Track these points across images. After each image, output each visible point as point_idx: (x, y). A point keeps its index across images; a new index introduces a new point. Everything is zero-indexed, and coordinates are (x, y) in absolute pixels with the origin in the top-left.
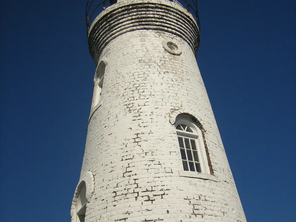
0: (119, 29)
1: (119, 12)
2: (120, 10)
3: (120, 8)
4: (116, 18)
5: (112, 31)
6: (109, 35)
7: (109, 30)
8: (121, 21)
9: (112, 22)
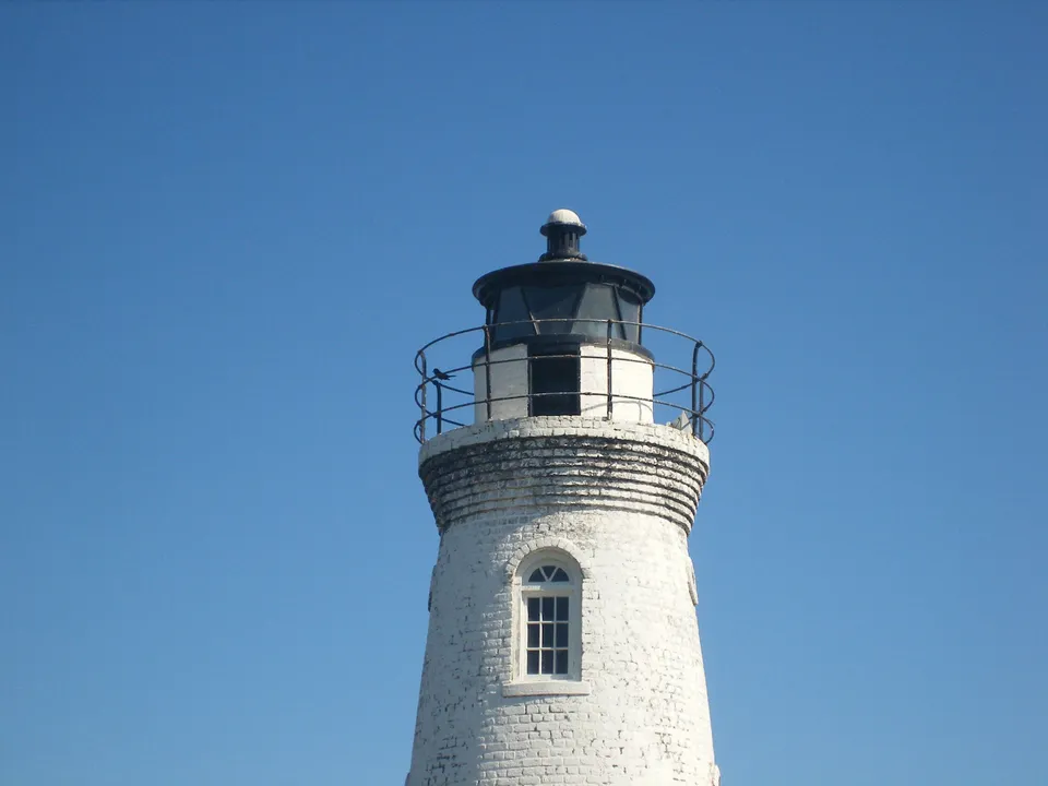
0: (626, 494)
1: (642, 453)
2: (646, 449)
3: (648, 444)
4: (630, 462)
5: (609, 488)
6: (596, 492)
7: (601, 479)
8: (638, 477)
9: (618, 466)
